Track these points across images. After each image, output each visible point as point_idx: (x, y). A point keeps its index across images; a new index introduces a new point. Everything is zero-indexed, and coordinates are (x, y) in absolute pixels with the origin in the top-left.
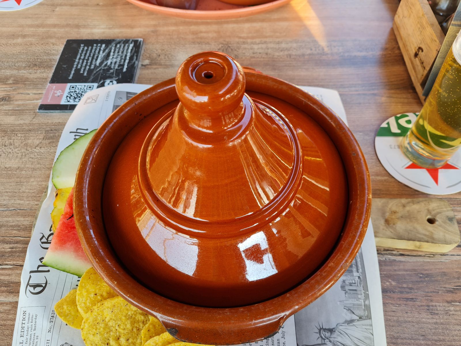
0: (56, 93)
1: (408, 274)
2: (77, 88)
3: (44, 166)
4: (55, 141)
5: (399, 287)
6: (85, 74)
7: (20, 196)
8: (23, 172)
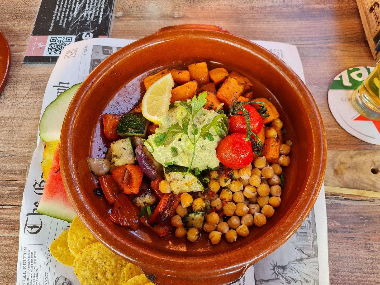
0: (39, 46)
1: (350, 217)
2: (57, 40)
3: (32, 116)
4: (41, 92)
5: (342, 228)
6: (64, 26)
7: (14, 144)
8: (15, 121)
